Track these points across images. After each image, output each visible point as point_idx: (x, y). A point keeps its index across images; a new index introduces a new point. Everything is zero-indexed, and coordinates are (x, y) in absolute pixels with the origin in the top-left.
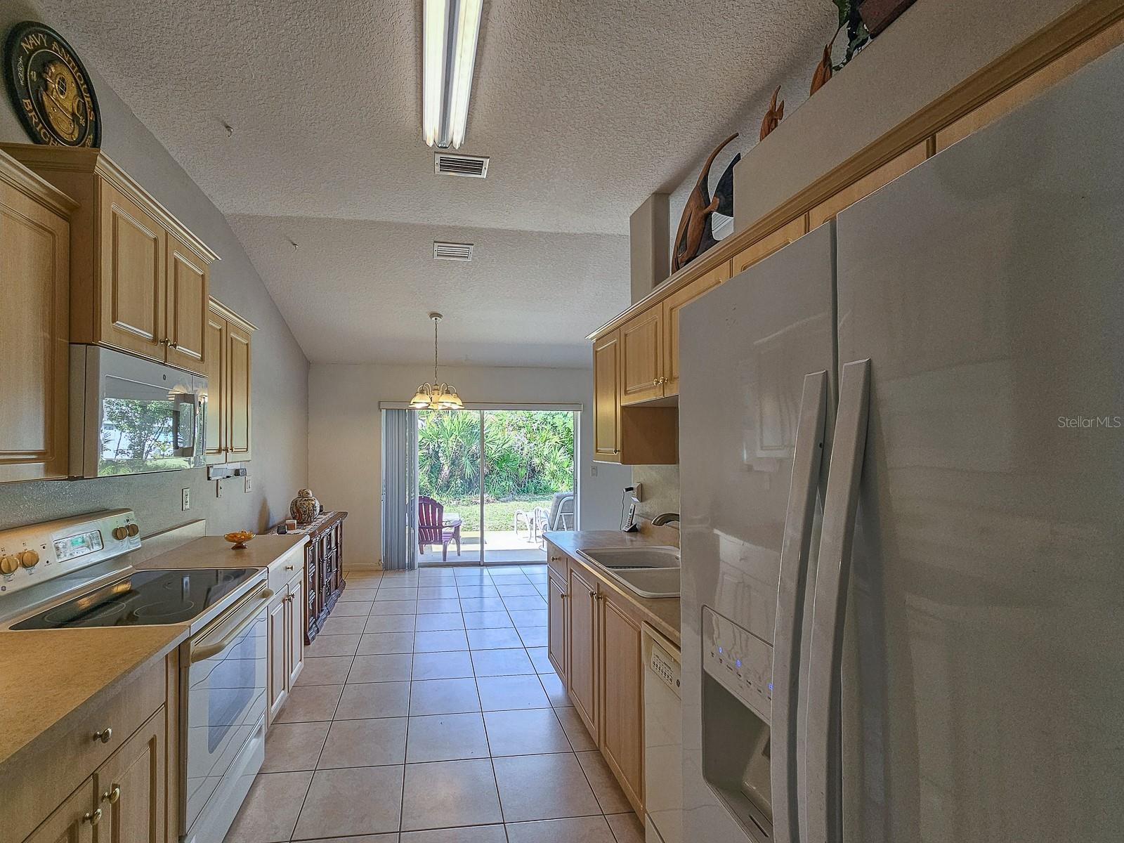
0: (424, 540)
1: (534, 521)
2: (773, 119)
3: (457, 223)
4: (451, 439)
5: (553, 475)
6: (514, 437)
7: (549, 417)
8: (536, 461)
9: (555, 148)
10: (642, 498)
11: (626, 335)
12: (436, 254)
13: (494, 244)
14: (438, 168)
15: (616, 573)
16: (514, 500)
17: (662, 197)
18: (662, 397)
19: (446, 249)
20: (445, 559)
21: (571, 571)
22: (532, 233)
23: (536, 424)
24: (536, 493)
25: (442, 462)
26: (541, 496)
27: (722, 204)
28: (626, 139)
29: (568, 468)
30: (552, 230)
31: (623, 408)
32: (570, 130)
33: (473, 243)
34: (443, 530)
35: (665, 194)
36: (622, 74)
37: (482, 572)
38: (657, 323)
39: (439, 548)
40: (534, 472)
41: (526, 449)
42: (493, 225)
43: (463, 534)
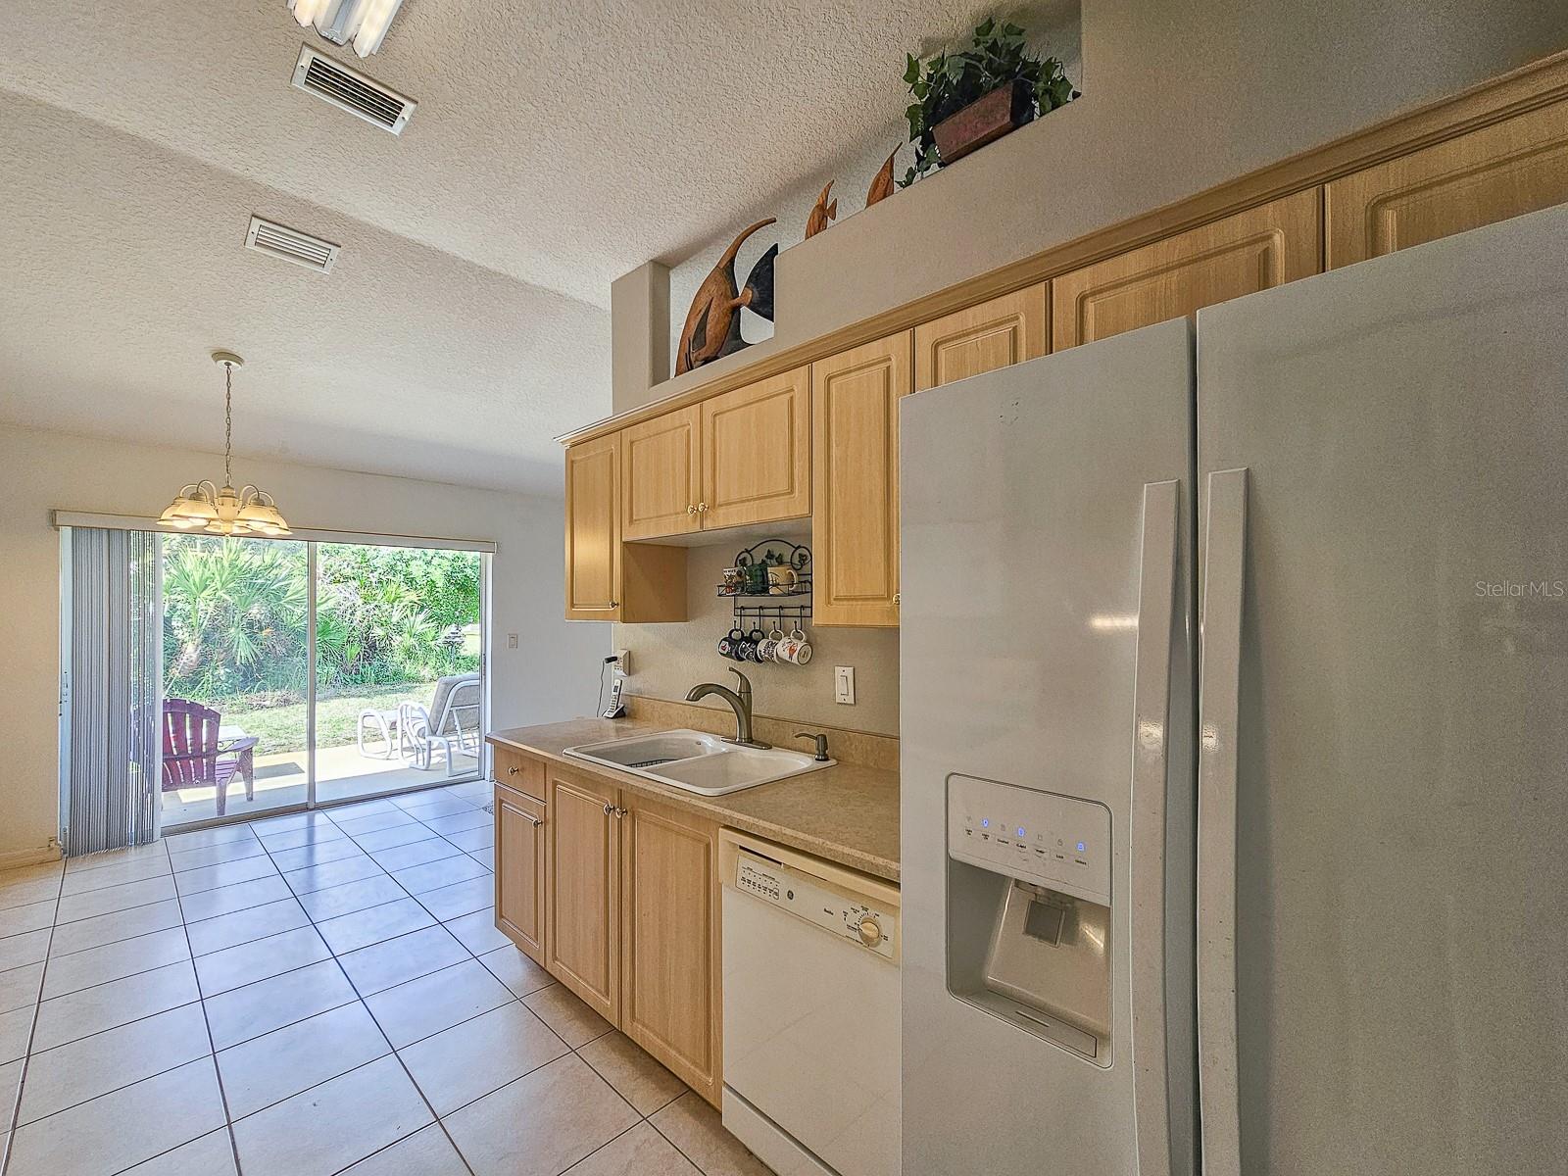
0: (173, 781)
1: (398, 725)
2: (824, 214)
3: (313, 197)
4: (204, 594)
5: (410, 654)
6: (337, 593)
7: (398, 563)
8: (378, 632)
9: (536, 136)
10: (630, 670)
11: (632, 443)
12: (251, 239)
13: (383, 259)
14: (301, 75)
15: (647, 771)
16: (339, 696)
17: (662, 267)
18: (698, 529)
19: (272, 236)
20: (221, 811)
21: (555, 784)
22: (455, 259)
23: (376, 574)
24: (377, 682)
25: (180, 637)
26: (389, 687)
27: (755, 298)
28: (640, 169)
29: (433, 643)
30: (492, 266)
31: (626, 545)
32: (567, 120)
33: (340, 242)
34: (219, 759)
35: (663, 265)
36: (665, 73)
37: (311, 821)
38: (689, 431)
39: (210, 793)
40: (372, 649)
41: (358, 614)
42: (389, 225)
43: (258, 762)
